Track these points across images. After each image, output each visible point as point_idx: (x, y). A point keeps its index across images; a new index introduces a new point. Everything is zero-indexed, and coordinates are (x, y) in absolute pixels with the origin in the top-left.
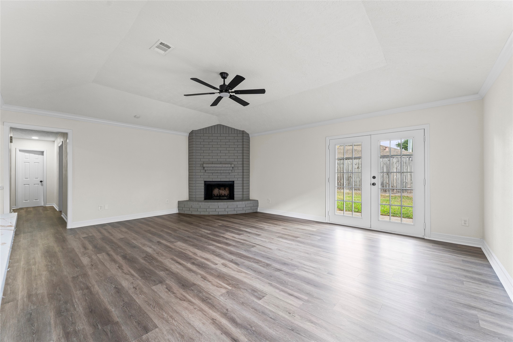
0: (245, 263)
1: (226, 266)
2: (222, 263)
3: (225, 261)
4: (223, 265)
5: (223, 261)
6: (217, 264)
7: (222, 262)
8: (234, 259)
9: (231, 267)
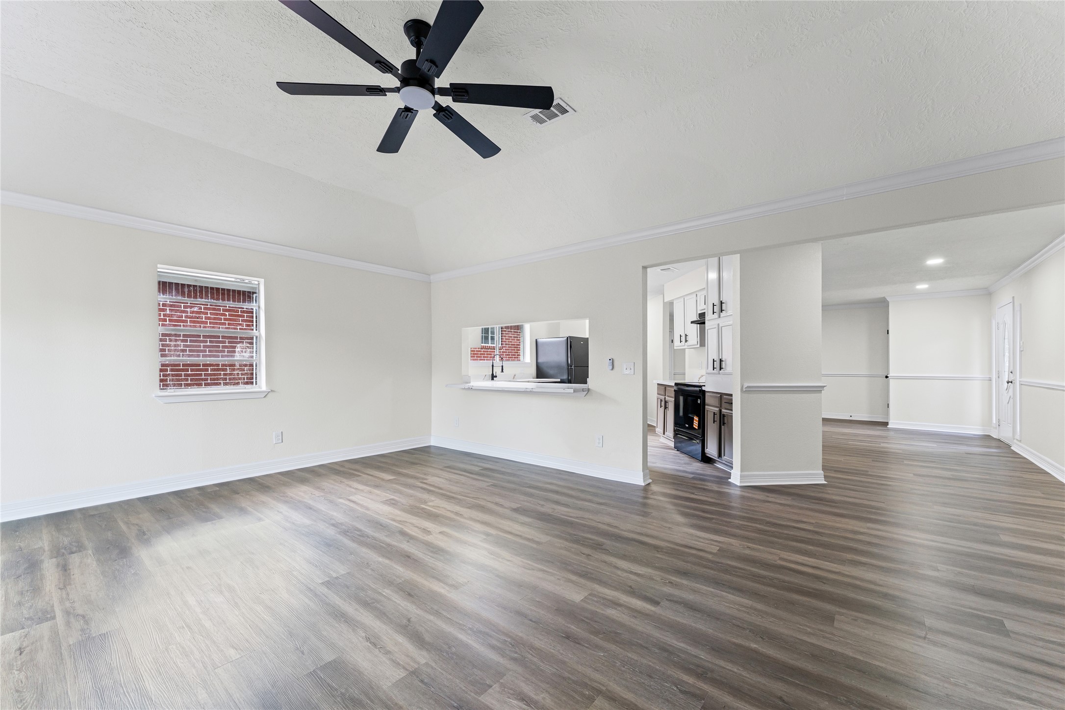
0: (386, 536)
1: (424, 529)
2: (432, 534)
3: (425, 538)
4: (429, 531)
5: (429, 538)
6: (440, 533)
7: (431, 536)
8: (405, 542)
9: (416, 529)
